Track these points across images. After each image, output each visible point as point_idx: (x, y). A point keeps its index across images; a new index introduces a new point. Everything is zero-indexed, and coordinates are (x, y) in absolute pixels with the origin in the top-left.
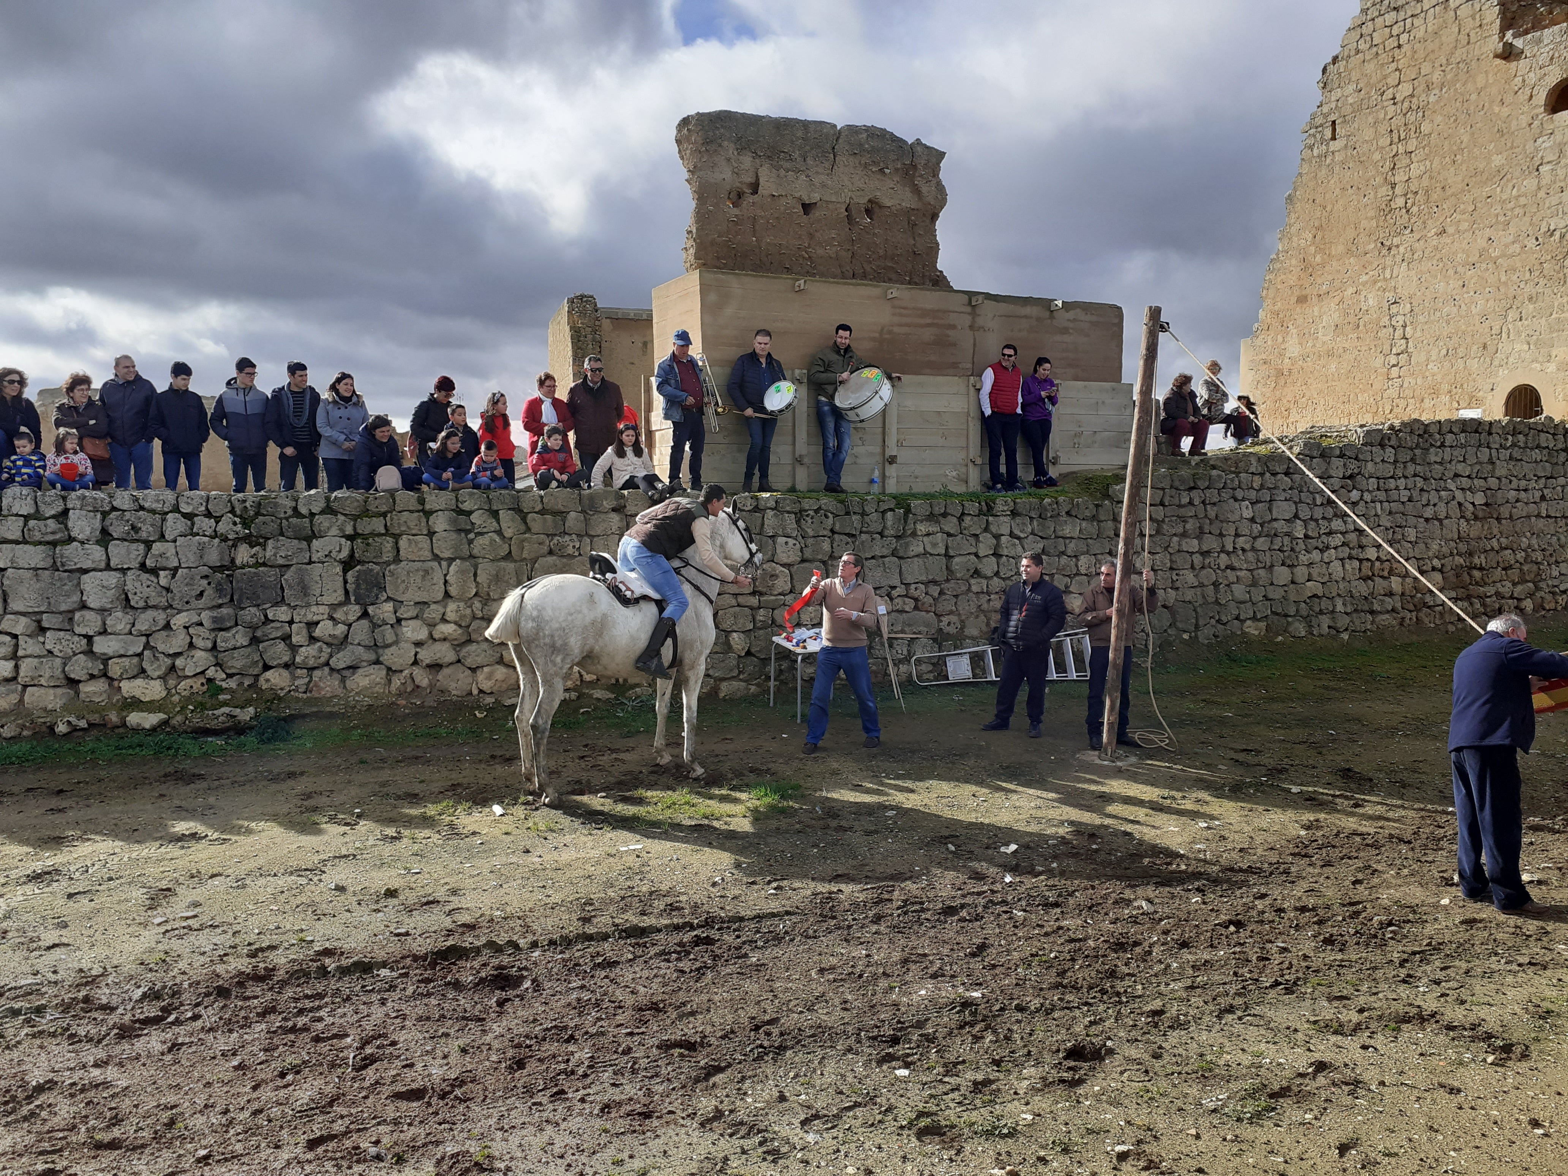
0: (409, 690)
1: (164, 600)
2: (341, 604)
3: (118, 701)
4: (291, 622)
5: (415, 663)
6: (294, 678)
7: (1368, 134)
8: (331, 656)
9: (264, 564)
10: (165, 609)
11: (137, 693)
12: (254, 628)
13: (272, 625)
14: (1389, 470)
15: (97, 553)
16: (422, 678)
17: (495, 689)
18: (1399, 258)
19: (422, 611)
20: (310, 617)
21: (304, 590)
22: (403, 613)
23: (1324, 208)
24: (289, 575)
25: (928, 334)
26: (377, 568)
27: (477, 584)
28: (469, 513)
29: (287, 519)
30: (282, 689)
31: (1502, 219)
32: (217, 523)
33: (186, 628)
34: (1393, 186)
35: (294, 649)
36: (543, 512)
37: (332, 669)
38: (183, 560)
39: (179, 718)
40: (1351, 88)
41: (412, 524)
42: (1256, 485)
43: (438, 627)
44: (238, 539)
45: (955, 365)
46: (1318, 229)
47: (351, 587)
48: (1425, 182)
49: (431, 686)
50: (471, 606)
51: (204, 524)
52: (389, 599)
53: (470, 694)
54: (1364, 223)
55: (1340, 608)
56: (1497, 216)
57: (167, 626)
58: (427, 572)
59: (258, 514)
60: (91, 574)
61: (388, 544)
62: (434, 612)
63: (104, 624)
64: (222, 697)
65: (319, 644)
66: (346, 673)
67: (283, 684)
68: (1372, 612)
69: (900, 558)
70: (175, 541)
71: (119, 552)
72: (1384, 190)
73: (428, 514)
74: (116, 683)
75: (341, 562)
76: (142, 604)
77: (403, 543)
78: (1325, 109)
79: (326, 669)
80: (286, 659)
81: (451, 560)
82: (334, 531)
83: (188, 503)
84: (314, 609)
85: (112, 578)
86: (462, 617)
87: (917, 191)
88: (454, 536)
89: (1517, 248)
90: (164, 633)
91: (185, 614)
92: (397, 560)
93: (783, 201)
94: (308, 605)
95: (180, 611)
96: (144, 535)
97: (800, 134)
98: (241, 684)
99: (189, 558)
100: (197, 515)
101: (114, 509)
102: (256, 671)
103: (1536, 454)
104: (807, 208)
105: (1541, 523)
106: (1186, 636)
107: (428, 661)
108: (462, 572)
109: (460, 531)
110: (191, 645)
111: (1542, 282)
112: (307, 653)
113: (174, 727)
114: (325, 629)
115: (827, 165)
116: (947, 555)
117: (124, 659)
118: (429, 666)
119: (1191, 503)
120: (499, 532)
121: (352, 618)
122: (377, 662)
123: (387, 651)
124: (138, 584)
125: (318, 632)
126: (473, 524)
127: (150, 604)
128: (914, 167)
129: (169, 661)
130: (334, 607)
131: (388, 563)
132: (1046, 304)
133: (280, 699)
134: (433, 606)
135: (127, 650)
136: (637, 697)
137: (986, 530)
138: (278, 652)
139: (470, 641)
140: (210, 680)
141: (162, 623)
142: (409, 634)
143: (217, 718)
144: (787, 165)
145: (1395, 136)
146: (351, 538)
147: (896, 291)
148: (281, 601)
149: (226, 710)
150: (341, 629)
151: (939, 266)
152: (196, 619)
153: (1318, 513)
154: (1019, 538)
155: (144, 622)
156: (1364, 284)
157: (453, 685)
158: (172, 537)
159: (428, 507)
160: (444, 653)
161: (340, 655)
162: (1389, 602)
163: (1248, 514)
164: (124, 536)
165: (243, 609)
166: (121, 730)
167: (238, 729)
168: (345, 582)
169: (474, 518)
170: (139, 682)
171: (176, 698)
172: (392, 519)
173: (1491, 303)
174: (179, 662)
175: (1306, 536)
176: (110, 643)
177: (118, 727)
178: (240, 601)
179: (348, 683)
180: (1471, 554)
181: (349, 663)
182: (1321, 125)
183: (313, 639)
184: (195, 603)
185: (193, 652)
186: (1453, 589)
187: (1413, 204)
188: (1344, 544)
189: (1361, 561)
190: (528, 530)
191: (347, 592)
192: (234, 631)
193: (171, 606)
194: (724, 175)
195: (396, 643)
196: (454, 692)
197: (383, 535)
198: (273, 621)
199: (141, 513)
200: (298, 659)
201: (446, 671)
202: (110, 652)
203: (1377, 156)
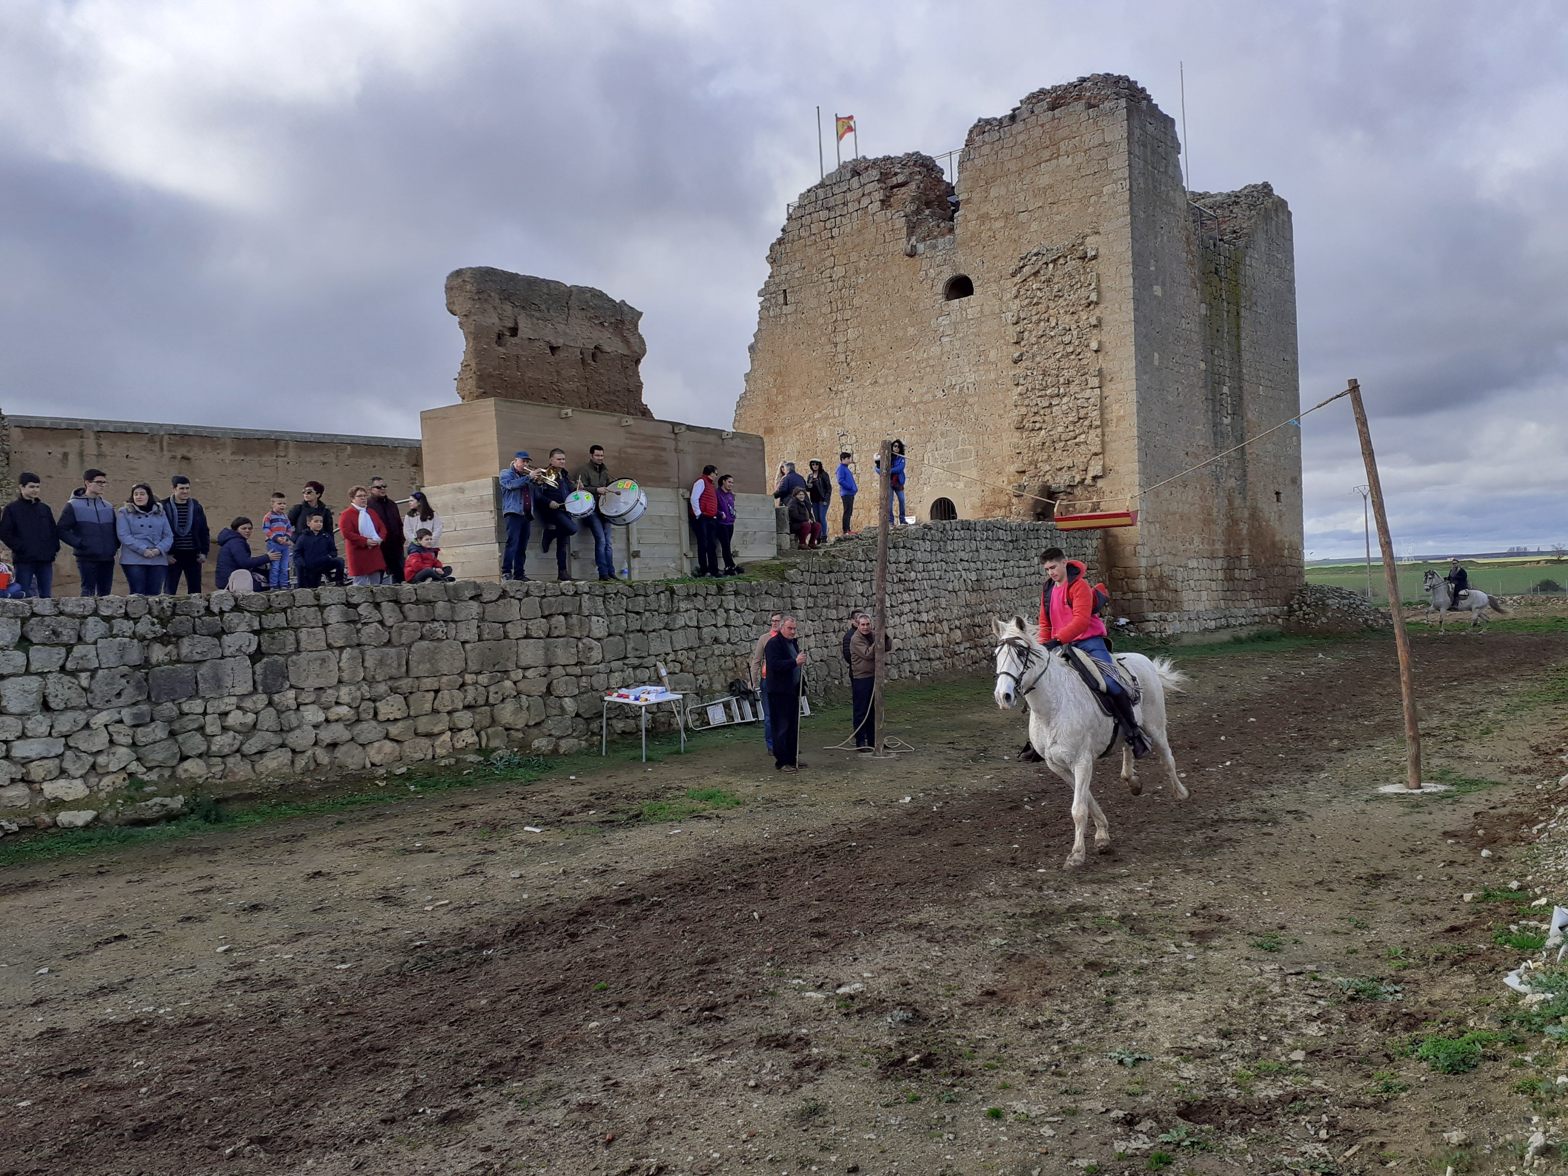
0: (312, 768)
1: (84, 701)
2: (251, 694)
3: (41, 803)
4: (205, 713)
5: (316, 744)
6: (209, 766)
7: (813, 303)
8: (242, 744)
9: (178, 661)
10: (84, 709)
11: (60, 794)
12: (170, 721)
13: (190, 717)
14: (927, 557)
15: (19, 658)
16: (323, 757)
17: (384, 762)
18: (844, 401)
19: (319, 697)
20: (223, 708)
21: (217, 682)
22: (305, 698)
23: (782, 358)
24: (204, 670)
25: (649, 455)
26: (281, 659)
27: (365, 668)
28: (356, 606)
29: (199, 617)
30: (200, 777)
31: (917, 375)
32: (135, 624)
33: (106, 726)
34: (836, 345)
35: (209, 738)
36: (417, 602)
37: (243, 756)
38: (104, 660)
39: (111, 813)
40: (797, 265)
41: (310, 618)
42: (863, 569)
43: (332, 710)
44: (155, 639)
45: (667, 480)
46: (780, 374)
47: (259, 678)
48: (860, 344)
49: (331, 763)
50: (359, 689)
51: (127, 626)
52: (292, 687)
53: (364, 767)
54: (815, 372)
55: (913, 658)
56: (914, 372)
57: (87, 726)
58: (323, 660)
59: (174, 614)
60: (12, 679)
61: (290, 637)
62: (329, 696)
63: (24, 728)
64: (148, 789)
65: (231, 733)
66: (257, 758)
67: (201, 773)
68: (929, 659)
69: (670, 630)
70: (95, 643)
71: (40, 657)
72: (828, 348)
73: (322, 608)
74: (37, 786)
75: (250, 656)
76: (62, 706)
77: (303, 634)
78: (777, 281)
79: (238, 755)
80: (204, 748)
81: (342, 649)
82: (243, 627)
83: (108, 607)
84: (227, 700)
85: (34, 683)
86: (353, 699)
87: (626, 341)
88: (345, 627)
89: (928, 397)
90: (86, 732)
91: (105, 713)
92: (298, 651)
93: (537, 344)
94: (221, 697)
95: (100, 710)
96: (65, 639)
97: (545, 290)
98: (161, 776)
99: (110, 658)
100: (114, 618)
101: (34, 614)
102: (174, 763)
103: (998, 545)
104: (553, 349)
105: (1004, 593)
106: (837, 682)
107: (328, 741)
108: (352, 658)
109: (348, 622)
110: (111, 742)
111: (950, 423)
112: (222, 742)
113: (105, 822)
114: (235, 718)
115: (564, 316)
116: (698, 628)
117: (46, 761)
118: (328, 745)
119: (830, 583)
120: (381, 622)
121: (260, 706)
122: (282, 746)
123: (290, 734)
124: (59, 687)
125: (231, 720)
126: (360, 615)
127: (69, 705)
128: (622, 322)
129: (91, 759)
130: (242, 697)
131: (289, 655)
132: (719, 433)
133: (201, 785)
134: (329, 691)
135: (50, 752)
136: (502, 758)
137: (720, 607)
138: (196, 743)
139: (358, 721)
140: (130, 775)
141: (82, 723)
142: (310, 717)
143: (151, 808)
144: (537, 314)
145: (834, 306)
146: (255, 632)
147: (630, 421)
148: (195, 695)
149: (158, 800)
150: (250, 718)
151: (644, 401)
152: (117, 717)
153: (896, 587)
154: (739, 612)
155: (64, 723)
156: (819, 420)
157: (349, 761)
158: (93, 639)
159: (323, 602)
160: (338, 732)
161: (251, 742)
162: (939, 652)
163: (860, 591)
164: (45, 641)
165: (160, 704)
166: (54, 830)
167: (171, 817)
168: (254, 673)
169: (360, 610)
170: (62, 782)
171: (102, 795)
172: (292, 614)
173: (915, 437)
174: (101, 760)
175: (892, 606)
176: (32, 747)
177: (50, 827)
178: (158, 697)
179: (257, 767)
180: (973, 616)
181: (260, 748)
182: (775, 292)
183: (225, 729)
184: (116, 702)
185: (113, 750)
186: (967, 641)
187: (852, 360)
188: (911, 611)
189: (919, 622)
190: (405, 618)
191: (254, 682)
192: (153, 725)
193: (90, 706)
194: (492, 320)
195: (299, 727)
196: (351, 767)
197: (284, 628)
198: (187, 714)
199: (62, 617)
200: (214, 748)
201: (342, 749)
202: (33, 755)
203: (821, 321)
